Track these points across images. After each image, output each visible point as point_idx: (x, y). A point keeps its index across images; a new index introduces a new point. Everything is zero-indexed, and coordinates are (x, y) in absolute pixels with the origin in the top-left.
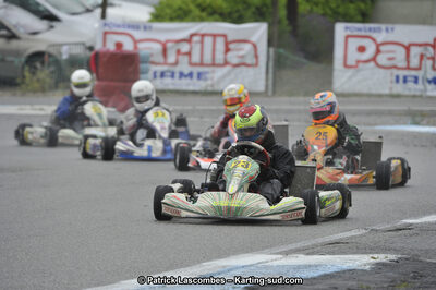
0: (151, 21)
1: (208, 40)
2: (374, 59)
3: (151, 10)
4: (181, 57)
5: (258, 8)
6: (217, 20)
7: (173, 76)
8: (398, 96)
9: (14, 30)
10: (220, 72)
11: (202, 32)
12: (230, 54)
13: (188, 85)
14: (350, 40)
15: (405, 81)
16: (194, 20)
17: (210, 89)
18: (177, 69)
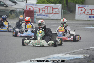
0: (36, 4)
1: (49, 8)
2: (84, 12)
3: (37, 1)
4: (43, 11)
5: (59, 1)
6: (51, 4)
7: (41, 15)
8: (89, 21)
9: (7, 5)
10: (51, 15)
11: (48, 6)
12: (53, 11)
13: (44, 17)
14: (79, 8)
15: (91, 17)
16: (46, 3)
17: (49, 18)
18: (42, 14)
